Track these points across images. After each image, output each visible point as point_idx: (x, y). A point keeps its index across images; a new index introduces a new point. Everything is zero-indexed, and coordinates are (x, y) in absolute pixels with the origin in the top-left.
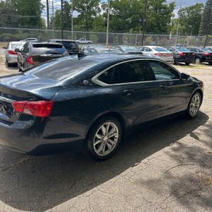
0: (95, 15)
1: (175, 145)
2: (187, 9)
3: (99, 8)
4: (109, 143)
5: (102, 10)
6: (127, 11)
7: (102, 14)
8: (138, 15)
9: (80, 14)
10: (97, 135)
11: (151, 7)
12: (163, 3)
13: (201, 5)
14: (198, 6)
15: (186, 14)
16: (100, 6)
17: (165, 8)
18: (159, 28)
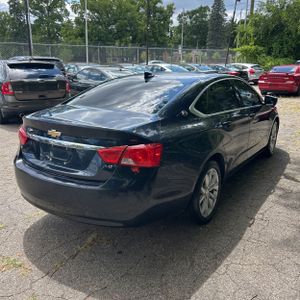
0: (61, 19)
1: (278, 192)
2: (188, 13)
3: (66, 10)
5: (72, 13)
8: (126, 21)
9: (36, 18)
11: (142, 10)
12: (159, 5)
13: (206, 8)
14: (202, 10)
15: (188, 20)
17: (161, 11)
18: (156, 39)
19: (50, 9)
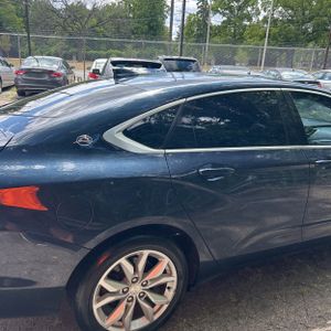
0: (250, 19)
3: (257, 9)
4: (148, 300)
5: (262, 12)
6: (307, 12)
7: (261, 18)
8: (325, 18)
10: (102, 282)
16: (259, 6)
19: (240, 8)
